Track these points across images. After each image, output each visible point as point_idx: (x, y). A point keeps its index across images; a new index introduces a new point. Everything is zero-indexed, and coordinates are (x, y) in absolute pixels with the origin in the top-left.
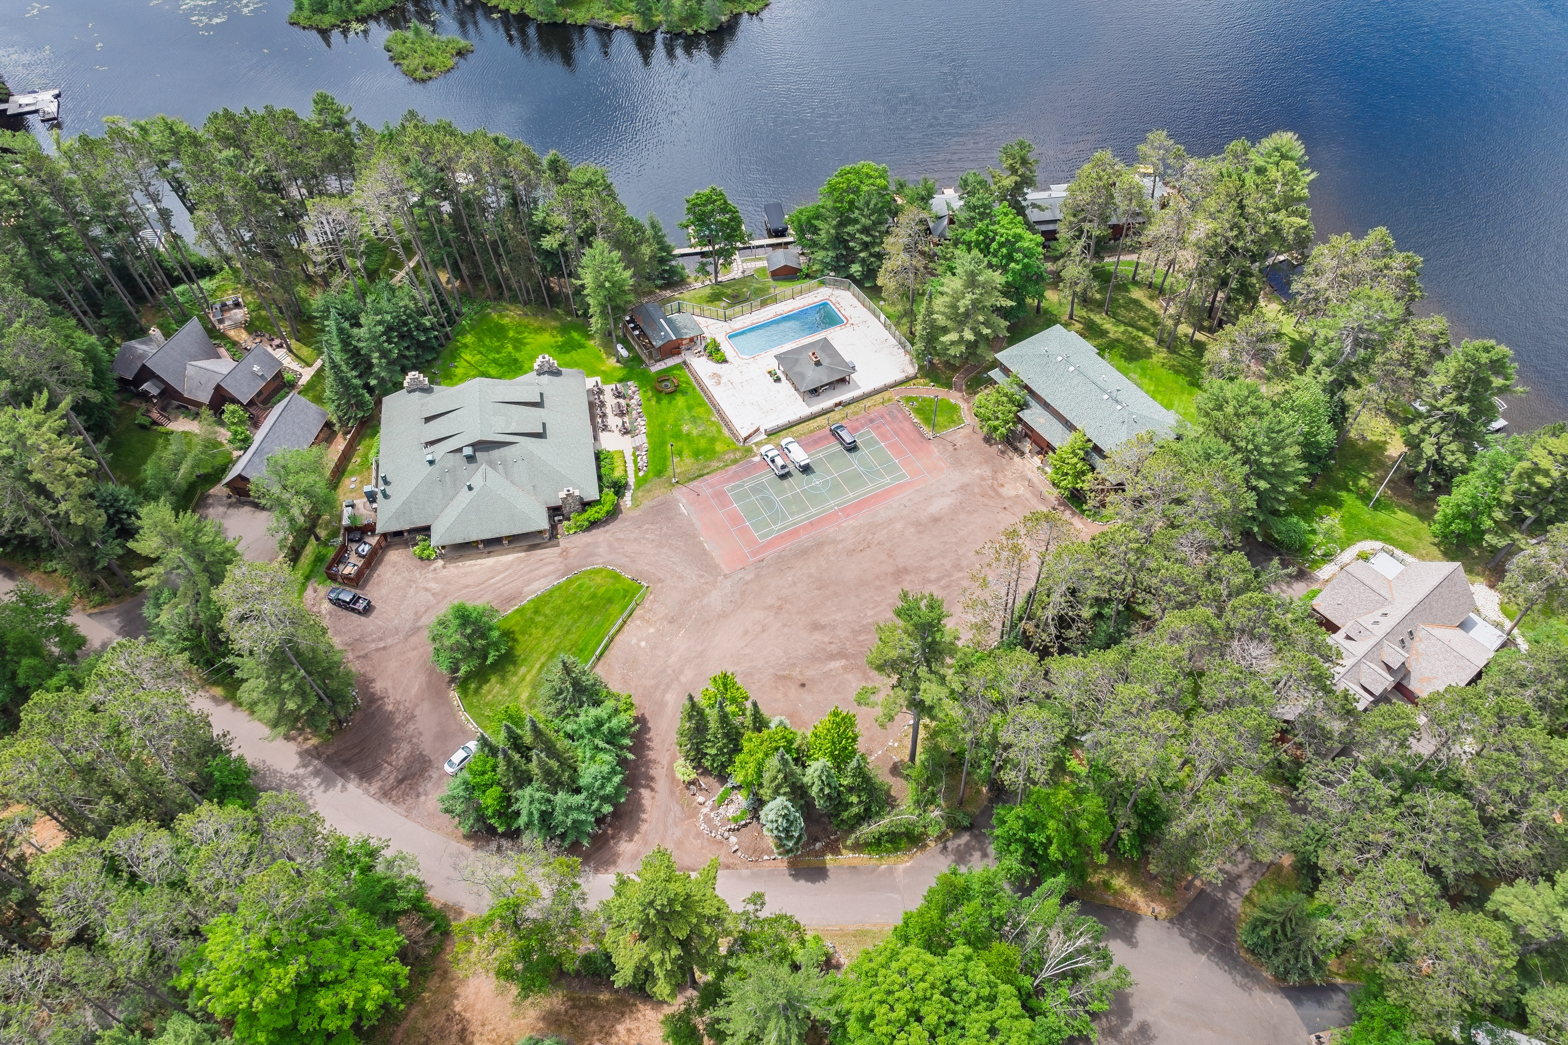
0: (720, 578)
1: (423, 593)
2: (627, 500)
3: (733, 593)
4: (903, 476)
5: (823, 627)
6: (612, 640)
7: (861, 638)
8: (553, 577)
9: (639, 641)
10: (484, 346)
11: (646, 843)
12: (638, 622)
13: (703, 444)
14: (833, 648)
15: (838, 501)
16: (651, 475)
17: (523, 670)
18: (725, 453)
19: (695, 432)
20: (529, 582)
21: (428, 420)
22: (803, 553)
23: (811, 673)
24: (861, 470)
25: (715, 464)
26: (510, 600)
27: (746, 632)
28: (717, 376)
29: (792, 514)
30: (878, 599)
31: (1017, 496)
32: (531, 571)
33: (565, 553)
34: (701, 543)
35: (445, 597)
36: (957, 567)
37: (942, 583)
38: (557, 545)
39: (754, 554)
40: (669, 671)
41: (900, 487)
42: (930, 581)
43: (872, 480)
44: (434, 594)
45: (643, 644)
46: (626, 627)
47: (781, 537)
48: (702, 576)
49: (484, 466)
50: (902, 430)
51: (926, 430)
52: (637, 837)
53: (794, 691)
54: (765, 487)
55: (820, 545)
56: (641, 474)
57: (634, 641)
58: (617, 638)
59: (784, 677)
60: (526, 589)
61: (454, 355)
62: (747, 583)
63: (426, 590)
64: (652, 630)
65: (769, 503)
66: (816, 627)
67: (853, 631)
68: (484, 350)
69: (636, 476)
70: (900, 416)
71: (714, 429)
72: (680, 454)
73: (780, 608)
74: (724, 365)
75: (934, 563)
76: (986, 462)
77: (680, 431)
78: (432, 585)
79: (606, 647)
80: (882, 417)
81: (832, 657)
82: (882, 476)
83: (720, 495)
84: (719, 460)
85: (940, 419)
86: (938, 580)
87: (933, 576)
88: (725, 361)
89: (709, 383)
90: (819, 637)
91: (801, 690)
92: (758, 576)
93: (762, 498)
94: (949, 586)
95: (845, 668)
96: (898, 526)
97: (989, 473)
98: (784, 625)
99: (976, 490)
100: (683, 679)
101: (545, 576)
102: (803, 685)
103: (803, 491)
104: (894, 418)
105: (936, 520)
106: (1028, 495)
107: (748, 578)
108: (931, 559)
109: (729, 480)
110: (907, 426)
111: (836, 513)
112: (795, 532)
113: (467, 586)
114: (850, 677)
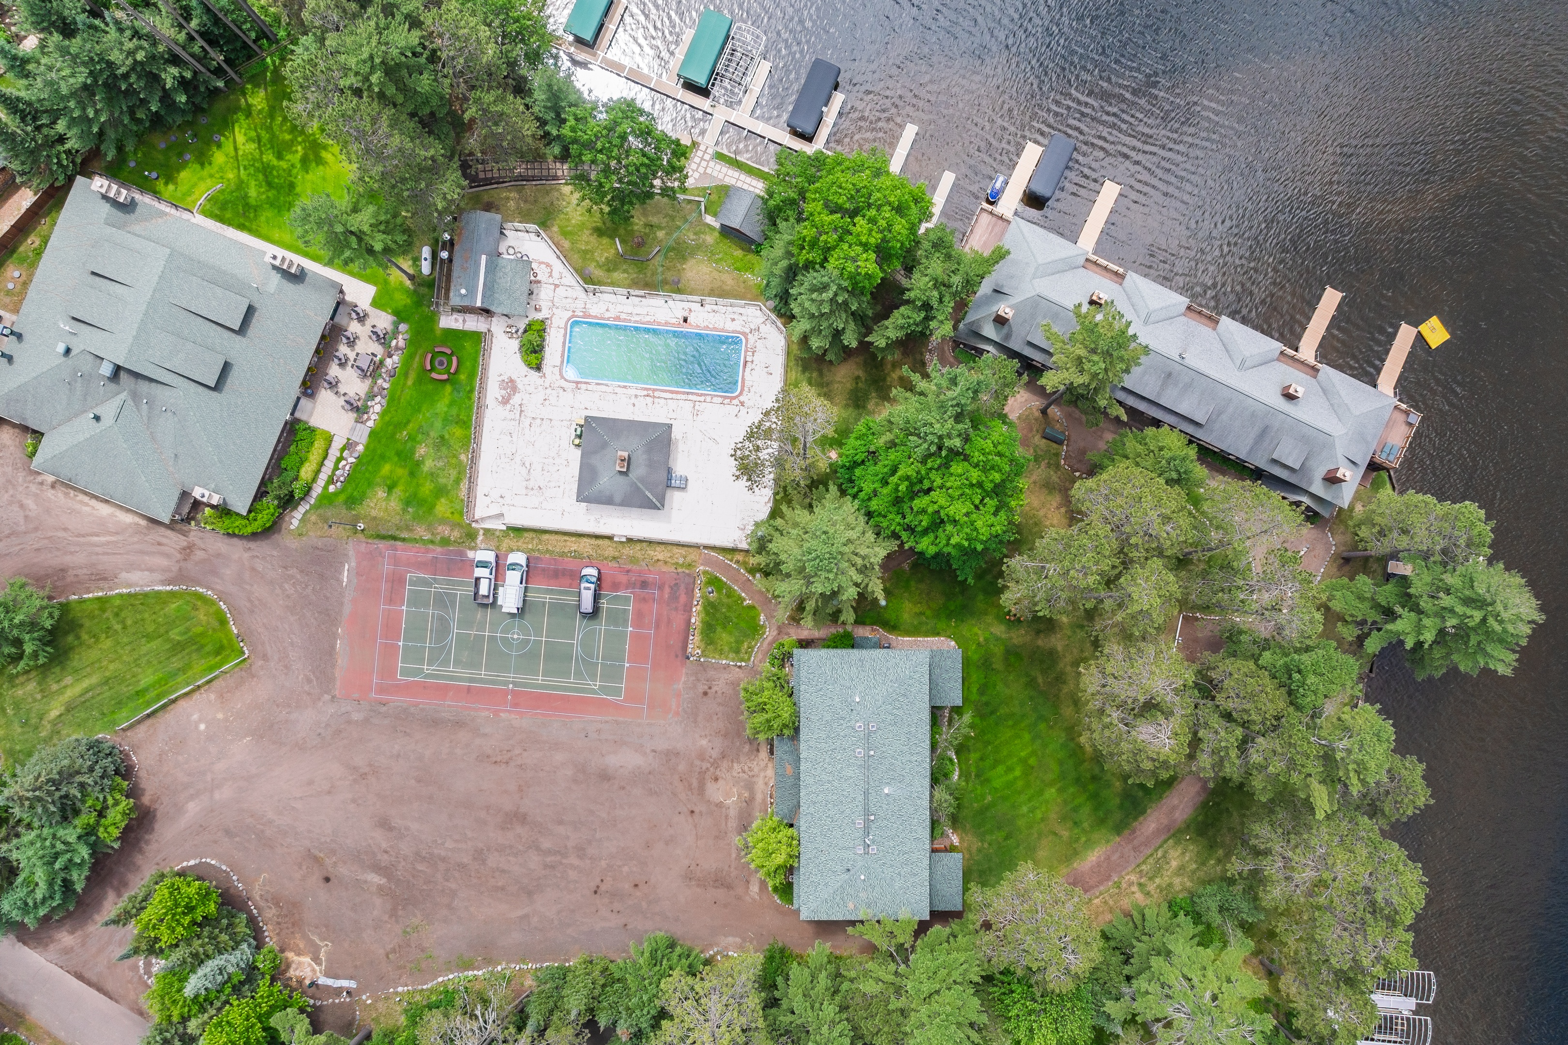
0: (327, 697)
1: (15, 508)
2: (295, 518)
3: (327, 725)
4: (617, 691)
5: (391, 829)
6: (174, 701)
7: (420, 867)
8: (158, 576)
9: (200, 720)
10: (269, 129)
11: (83, 944)
12: (212, 696)
13: (427, 489)
14: (384, 859)
15: (521, 678)
16: (342, 498)
17: (68, 680)
18: (444, 521)
19: (428, 465)
20: (132, 567)
21: (93, 273)
22: (434, 723)
23: (343, 870)
24: (577, 650)
25: (421, 532)
26: (102, 578)
27: (310, 783)
28: (511, 386)
29: (457, 663)
30: (469, 834)
31: (720, 805)
32: (143, 552)
33: (188, 550)
34: (335, 636)
35: (36, 529)
36: (580, 851)
37: (549, 859)
38: (185, 534)
39: (381, 690)
40: (209, 777)
41: (603, 704)
42: (538, 849)
43: (578, 674)
44: (26, 517)
45: (202, 727)
46: (196, 696)
47: (424, 686)
48: (309, 681)
49: (123, 395)
50: (669, 621)
51: (695, 644)
52: (79, 933)
53: (315, 880)
54: (453, 603)
55: (459, 724)
56: (332, 488)
57: (195, 717)
58: (182, 703)
59: (316, 859)
60: (124, 575)
61: (226, 124)
62: (349, 722)
63: (22, 506)
64: (220, 716)
65: (443, 628)
66: (384, 824)
67: (417, 854)
68: (265, 136)
69: (325, 488)
70: (683, 598)
71: (454, 473)
72: (390, 488)
73: (364, 776)
74: (534, 374)
75: (561, 830)
76: (725, 736)
77: (412, 451)
78: (30, 503)
79: (164, 707)
80: (661, 588)
81: (377, 868)
82: (593, 677)
83: (397, 581)
84: (430, 528)
85: (725, 638)
86: (549, 852)
87: (546, 844)
88: (538, 368)
89: (493, 391)
90: (380, 838)
91: (322, 884)
92: (366, 720)
93: (441, 619)
94: (553, 867)
95: (380, 888)
96: (559, 757)
97: (715, 754)
98: (354, 801)
99: (682, 767)
100: (217, 796)
101: (151, 570)
102: (327, 880)
103: (492, 639)
104: (674, 597)
105: (605, 776)
106: (733, 813)
107: (356, 716)
108: (561, 822)
109: (421, 566)
110: (678, 620)
111: (506, 693)
112: (443, 690)
113: (65, 529)
114: (378, 901)
